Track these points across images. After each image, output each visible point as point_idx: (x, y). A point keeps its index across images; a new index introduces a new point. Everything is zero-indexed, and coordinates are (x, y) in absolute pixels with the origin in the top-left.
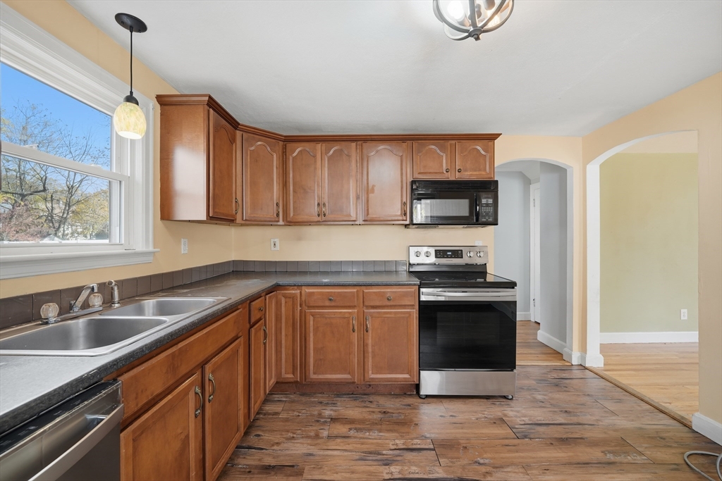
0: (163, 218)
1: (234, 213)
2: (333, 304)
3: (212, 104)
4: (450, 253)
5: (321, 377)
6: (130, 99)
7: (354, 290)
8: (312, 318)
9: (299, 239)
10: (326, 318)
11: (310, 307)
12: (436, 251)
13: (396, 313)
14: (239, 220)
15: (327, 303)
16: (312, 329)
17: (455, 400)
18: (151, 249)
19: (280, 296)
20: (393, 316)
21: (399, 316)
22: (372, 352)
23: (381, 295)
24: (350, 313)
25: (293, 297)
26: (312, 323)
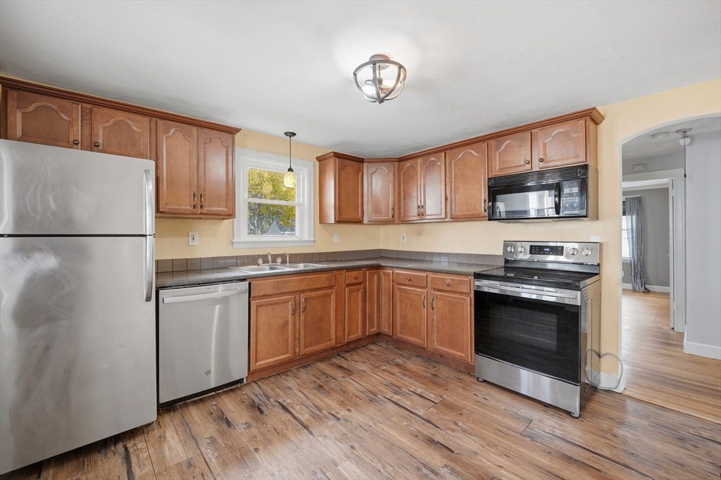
0: (320, 223)
1: (360, 216)
2: (410, 283)
3: (337, 155)
4: (548, 250)
5: (404, 336)
6: (290, 170)
7: (424, 274)
8: (398, 292)
9: (419, 233)
10: (407, 293)
11: (399, 284)
12: (531, 246)
13: (453, 298)
14: (365, 221)
15: (407, 282)
16: (398, 300)
17: (507, 392)
18: (312, 239)
19: (381, 274)
20: (451, 299)
21: (456, 300)
22: (437, 327)
23: (443, 280)
24: (421, 292)
25: (387, 275)
26: (398, 295)
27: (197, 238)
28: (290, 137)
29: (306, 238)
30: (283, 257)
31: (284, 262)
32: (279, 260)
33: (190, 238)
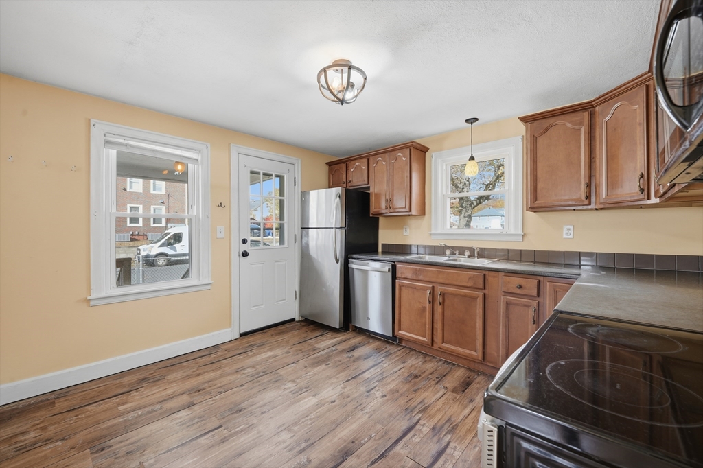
6: (472, 158)
27: (408, 230)
28: (472, 123)
29: (512, 231)
30: (471, 250)
31: (472, 256)
32: (467, 253)
33: (404, 230)
